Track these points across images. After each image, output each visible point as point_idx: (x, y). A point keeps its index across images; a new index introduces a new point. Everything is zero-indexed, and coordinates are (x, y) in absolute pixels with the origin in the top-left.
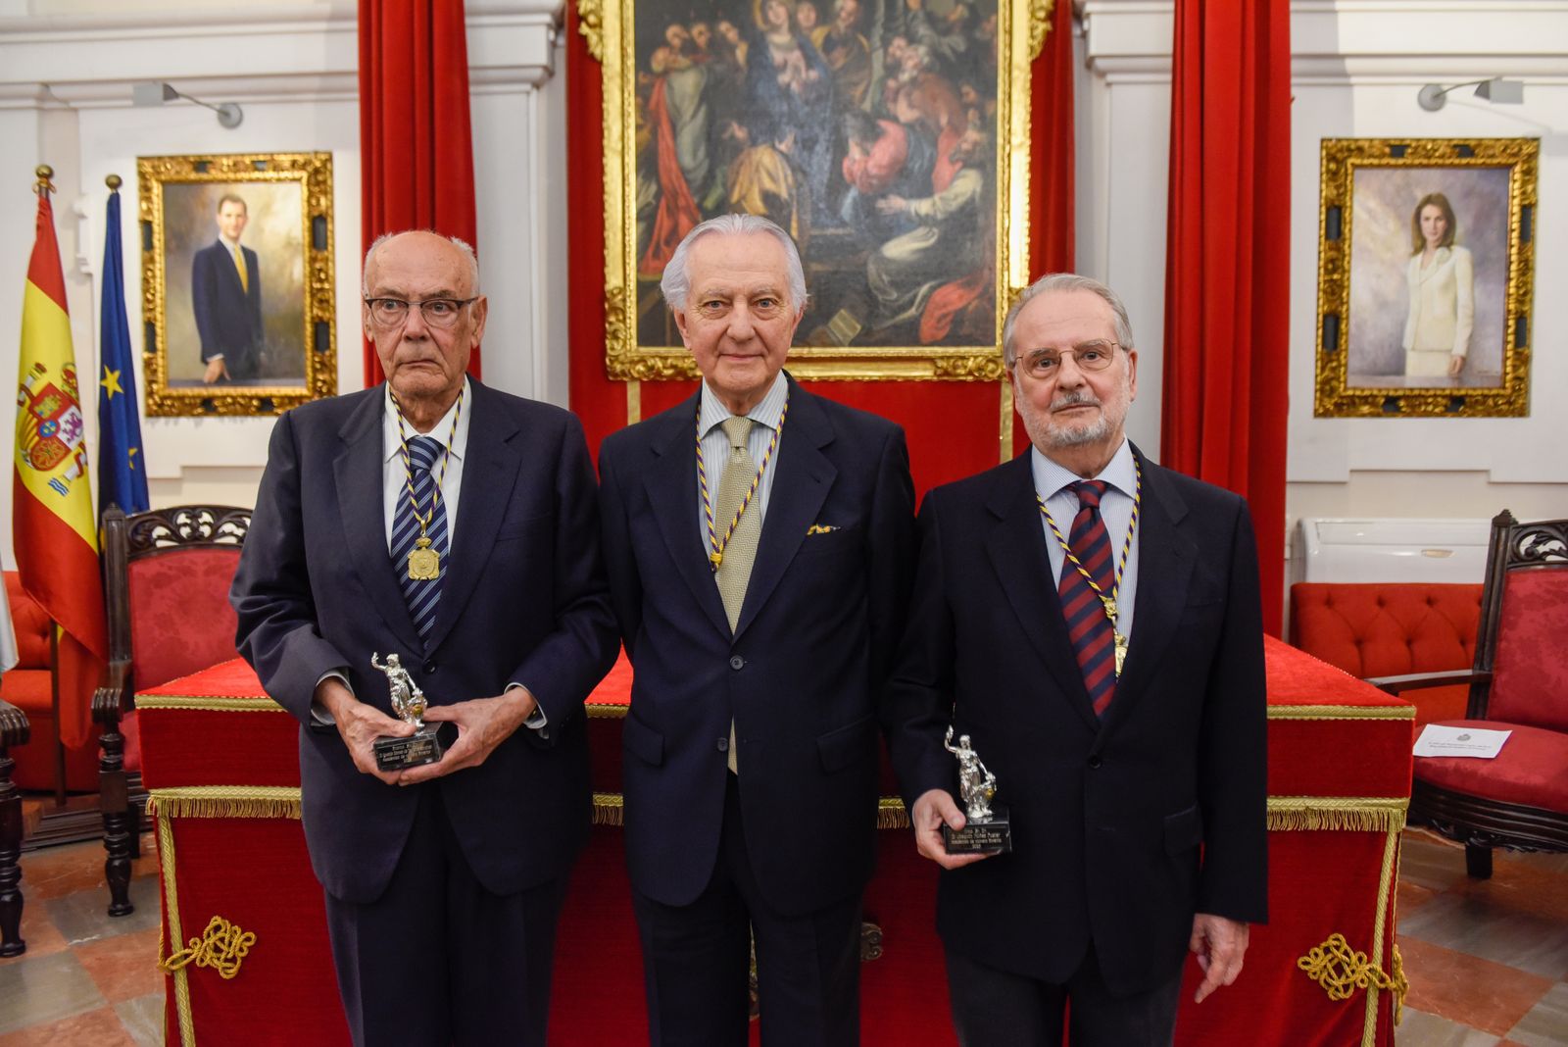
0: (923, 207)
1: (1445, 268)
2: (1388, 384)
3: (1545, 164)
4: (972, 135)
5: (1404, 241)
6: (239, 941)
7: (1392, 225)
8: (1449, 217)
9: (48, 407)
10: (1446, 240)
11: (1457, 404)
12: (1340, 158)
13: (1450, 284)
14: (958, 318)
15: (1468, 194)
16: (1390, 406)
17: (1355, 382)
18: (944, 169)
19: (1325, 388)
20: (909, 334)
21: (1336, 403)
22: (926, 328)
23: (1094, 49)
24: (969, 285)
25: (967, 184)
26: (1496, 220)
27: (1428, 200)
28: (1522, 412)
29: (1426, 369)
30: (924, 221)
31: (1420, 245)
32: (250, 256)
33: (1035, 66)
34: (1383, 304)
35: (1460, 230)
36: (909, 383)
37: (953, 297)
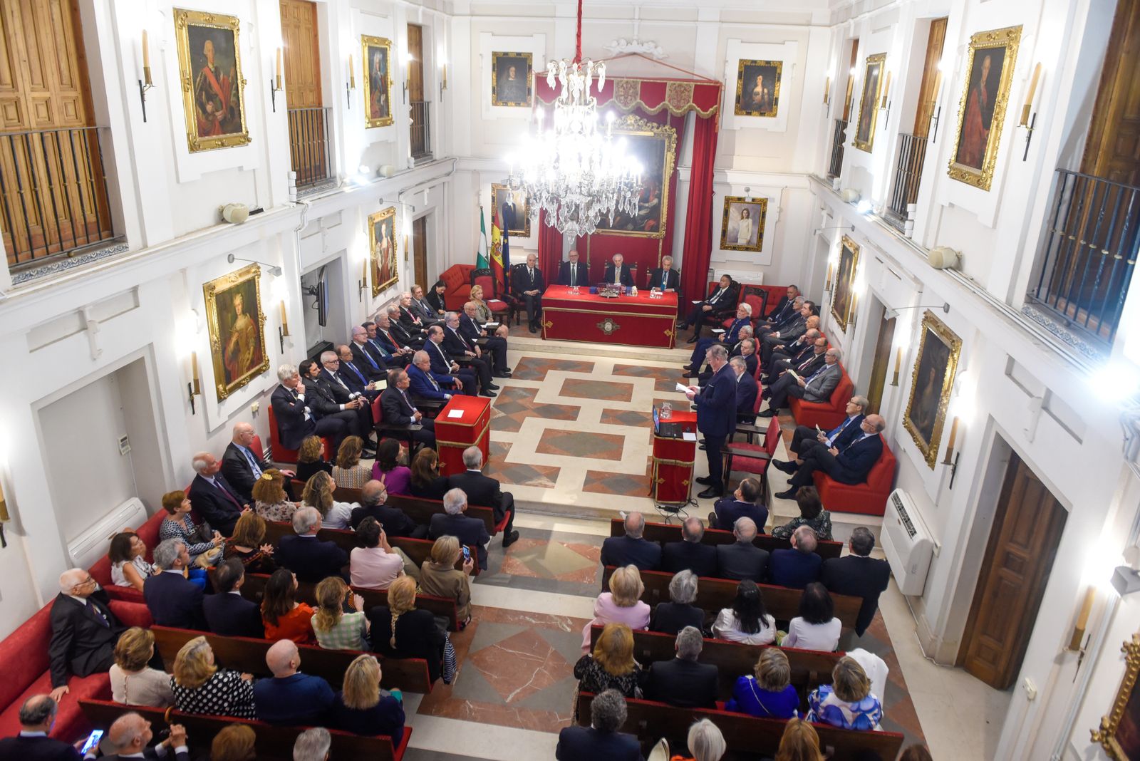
0: (647, 205)
1: (747, 223)
2: (734, 245)
3: (769, 203)
4: (657, 192)
5: (739, 217)
6: (551, 324)
7: (737, 214)
8: (748, 213)
9: (497, 246)
10: (748, 217)
11: (747, 249)
12: (728, 201)
13: (748, 226)
14: (652, 226)
15: (753, 208)
16: (734, 248)
17: (728, 244)
18: (651, 197)
19: (722, 244)
20: (642, 229)
21: (723, 247)
22: (646, 228)
23: (681, 178)
24: (655, 220)
25: (656, 201)
26: (758, 213)
27: (745, 209)
28: (760, 251)
29: (742, 241)
30: (647, 207)
31: (742, 218)
32: (514, 205)
33: (670, 178)
34: (734, 229)
35: (750, 216)
36: (642, 238)
37: (652, 222)
